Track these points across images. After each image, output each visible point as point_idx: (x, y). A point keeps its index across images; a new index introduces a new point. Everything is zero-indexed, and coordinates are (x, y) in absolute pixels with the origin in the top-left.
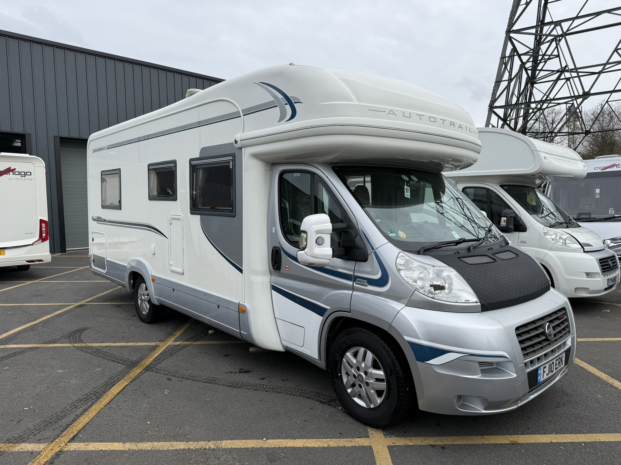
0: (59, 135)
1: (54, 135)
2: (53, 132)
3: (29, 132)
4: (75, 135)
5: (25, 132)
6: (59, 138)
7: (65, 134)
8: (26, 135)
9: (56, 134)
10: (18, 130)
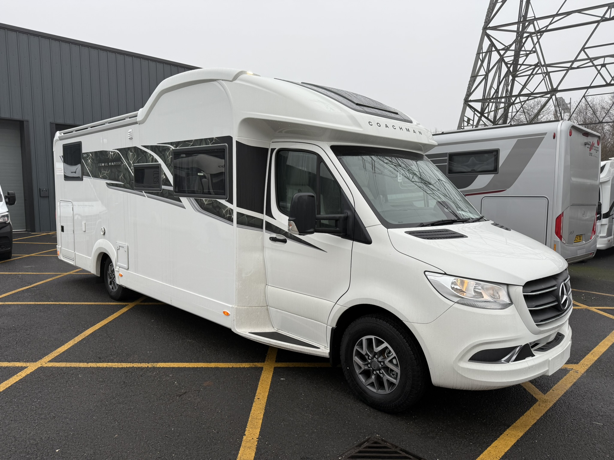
3: (27, 120)
4: (69, 122)
5: (23, 119)
6: (55, 124)
7: (60, 121)
10: (17, 116)
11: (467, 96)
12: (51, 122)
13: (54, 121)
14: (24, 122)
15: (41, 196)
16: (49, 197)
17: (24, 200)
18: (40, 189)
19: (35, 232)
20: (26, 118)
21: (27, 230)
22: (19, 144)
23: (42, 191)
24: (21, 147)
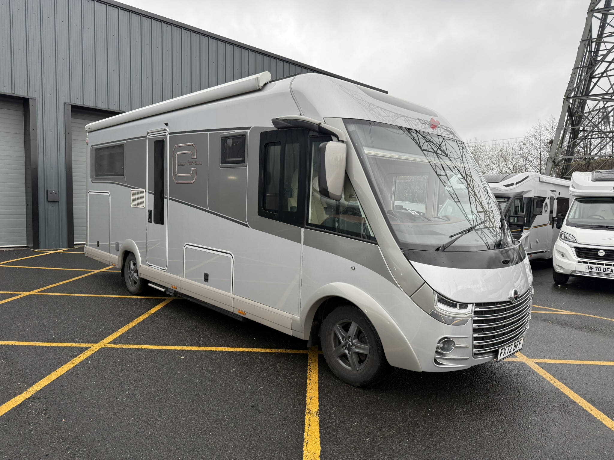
1: (64, 102)
2: (64, 98)
3: (34, 96)
4: (90, 103)
5: (29, 95)
6: (71, 105)
7: (78, 102)
8: (30, 99)
9: (68, 101)
10: (21, 92)
11: (568, 92)
12: (65, 102)
13: (69, 101)
14: (31, 101)
15: (49, 201)
16: (59, 202)
17: (26, 206)
18: (47, 191)
19: (38, 248)
20: (32, 95)
21: (28, 245)
22: (22, 131)
23: (51, 193)
24: (25, 134)
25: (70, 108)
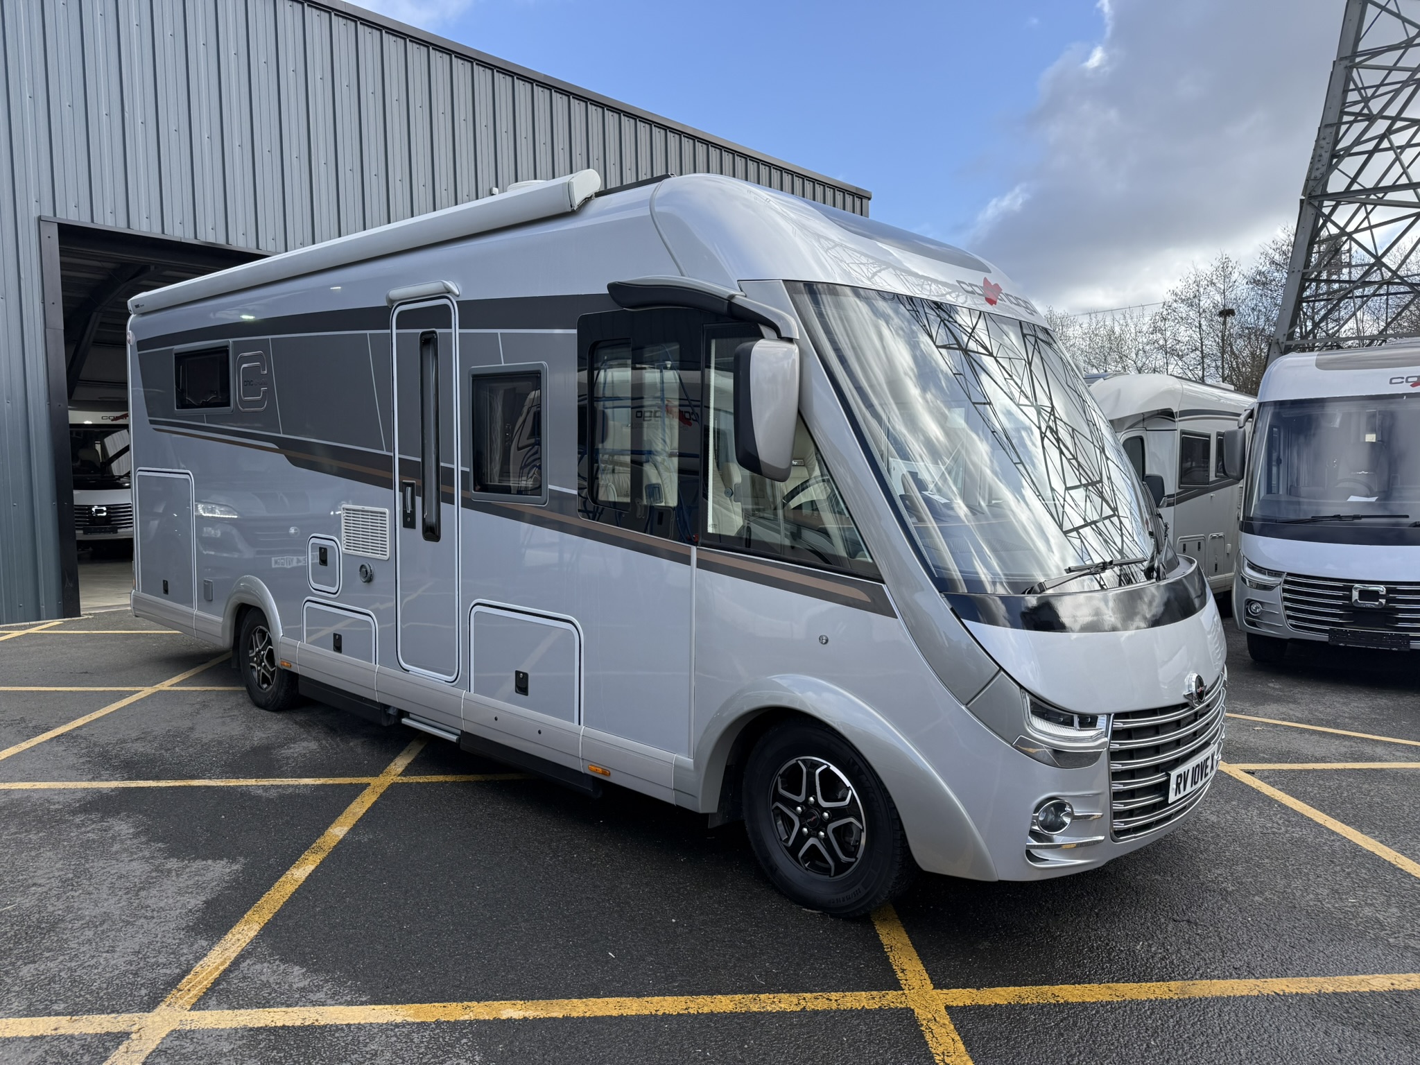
0: (55, 215)
1: (35, 214)
2: (37, 207)
4: (110, 219)
6: (56, 227)
7: (77, 216)
9: (47, 213)
13: (51, 214)
25: (54, 232)
